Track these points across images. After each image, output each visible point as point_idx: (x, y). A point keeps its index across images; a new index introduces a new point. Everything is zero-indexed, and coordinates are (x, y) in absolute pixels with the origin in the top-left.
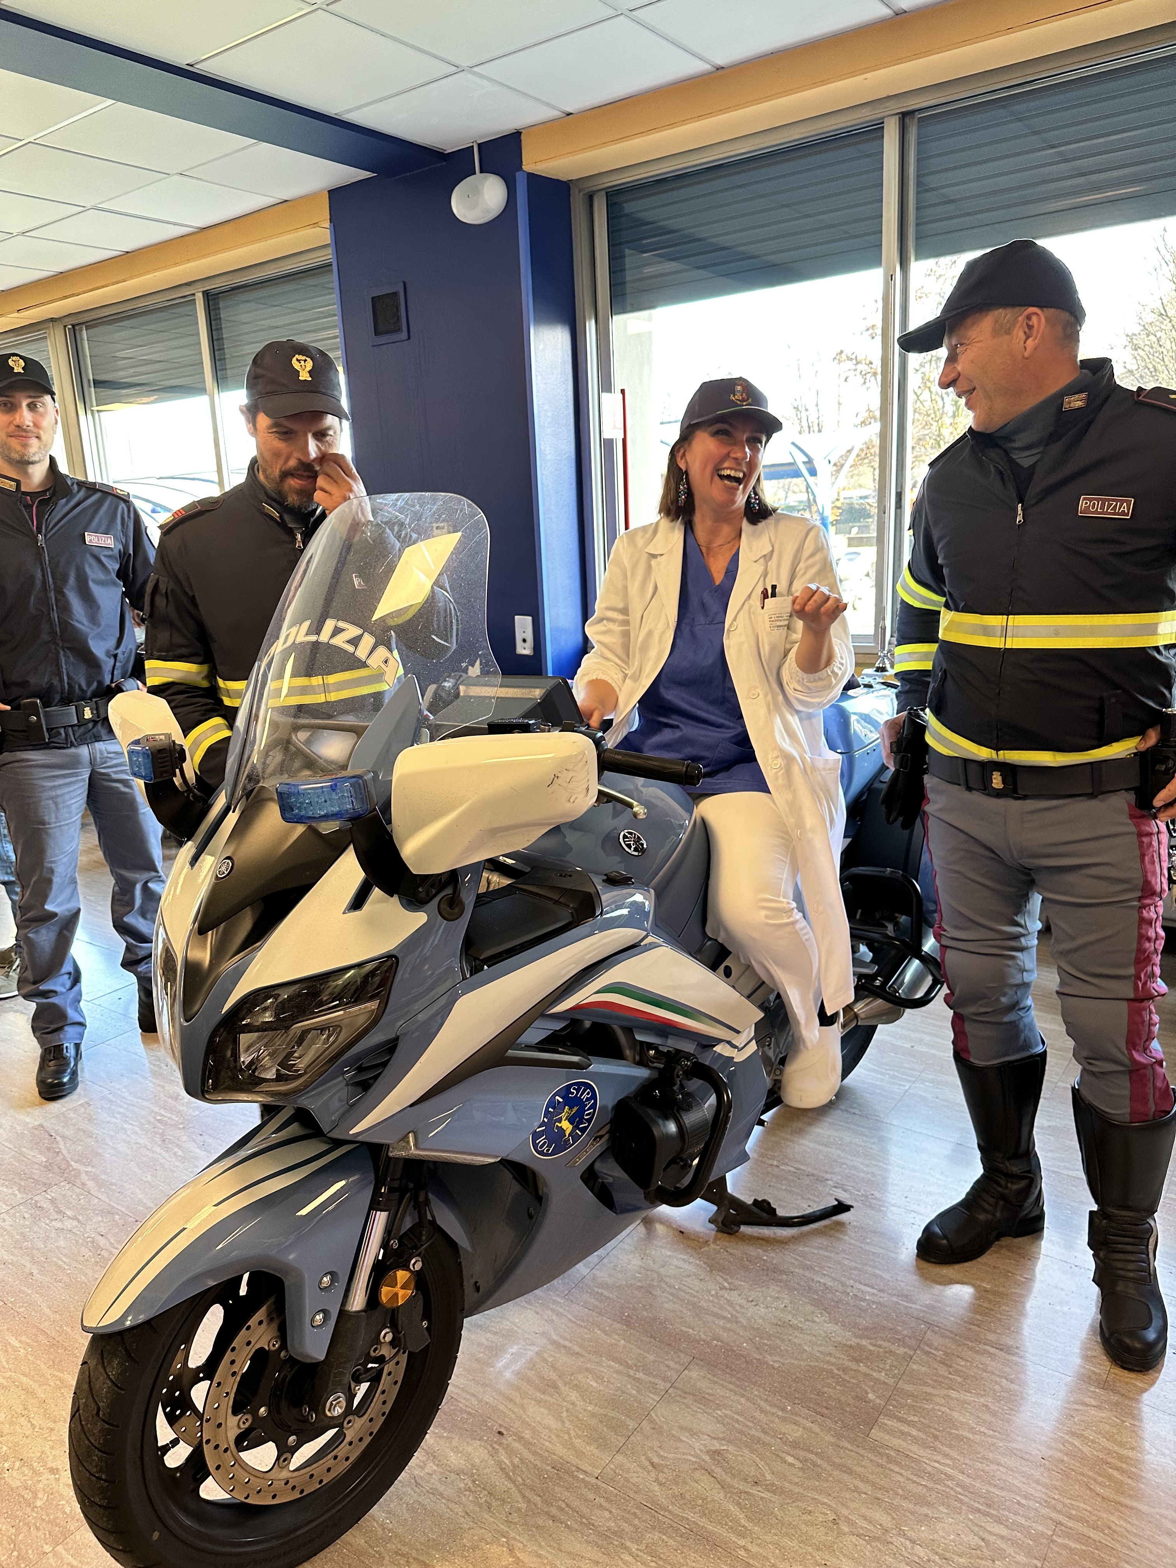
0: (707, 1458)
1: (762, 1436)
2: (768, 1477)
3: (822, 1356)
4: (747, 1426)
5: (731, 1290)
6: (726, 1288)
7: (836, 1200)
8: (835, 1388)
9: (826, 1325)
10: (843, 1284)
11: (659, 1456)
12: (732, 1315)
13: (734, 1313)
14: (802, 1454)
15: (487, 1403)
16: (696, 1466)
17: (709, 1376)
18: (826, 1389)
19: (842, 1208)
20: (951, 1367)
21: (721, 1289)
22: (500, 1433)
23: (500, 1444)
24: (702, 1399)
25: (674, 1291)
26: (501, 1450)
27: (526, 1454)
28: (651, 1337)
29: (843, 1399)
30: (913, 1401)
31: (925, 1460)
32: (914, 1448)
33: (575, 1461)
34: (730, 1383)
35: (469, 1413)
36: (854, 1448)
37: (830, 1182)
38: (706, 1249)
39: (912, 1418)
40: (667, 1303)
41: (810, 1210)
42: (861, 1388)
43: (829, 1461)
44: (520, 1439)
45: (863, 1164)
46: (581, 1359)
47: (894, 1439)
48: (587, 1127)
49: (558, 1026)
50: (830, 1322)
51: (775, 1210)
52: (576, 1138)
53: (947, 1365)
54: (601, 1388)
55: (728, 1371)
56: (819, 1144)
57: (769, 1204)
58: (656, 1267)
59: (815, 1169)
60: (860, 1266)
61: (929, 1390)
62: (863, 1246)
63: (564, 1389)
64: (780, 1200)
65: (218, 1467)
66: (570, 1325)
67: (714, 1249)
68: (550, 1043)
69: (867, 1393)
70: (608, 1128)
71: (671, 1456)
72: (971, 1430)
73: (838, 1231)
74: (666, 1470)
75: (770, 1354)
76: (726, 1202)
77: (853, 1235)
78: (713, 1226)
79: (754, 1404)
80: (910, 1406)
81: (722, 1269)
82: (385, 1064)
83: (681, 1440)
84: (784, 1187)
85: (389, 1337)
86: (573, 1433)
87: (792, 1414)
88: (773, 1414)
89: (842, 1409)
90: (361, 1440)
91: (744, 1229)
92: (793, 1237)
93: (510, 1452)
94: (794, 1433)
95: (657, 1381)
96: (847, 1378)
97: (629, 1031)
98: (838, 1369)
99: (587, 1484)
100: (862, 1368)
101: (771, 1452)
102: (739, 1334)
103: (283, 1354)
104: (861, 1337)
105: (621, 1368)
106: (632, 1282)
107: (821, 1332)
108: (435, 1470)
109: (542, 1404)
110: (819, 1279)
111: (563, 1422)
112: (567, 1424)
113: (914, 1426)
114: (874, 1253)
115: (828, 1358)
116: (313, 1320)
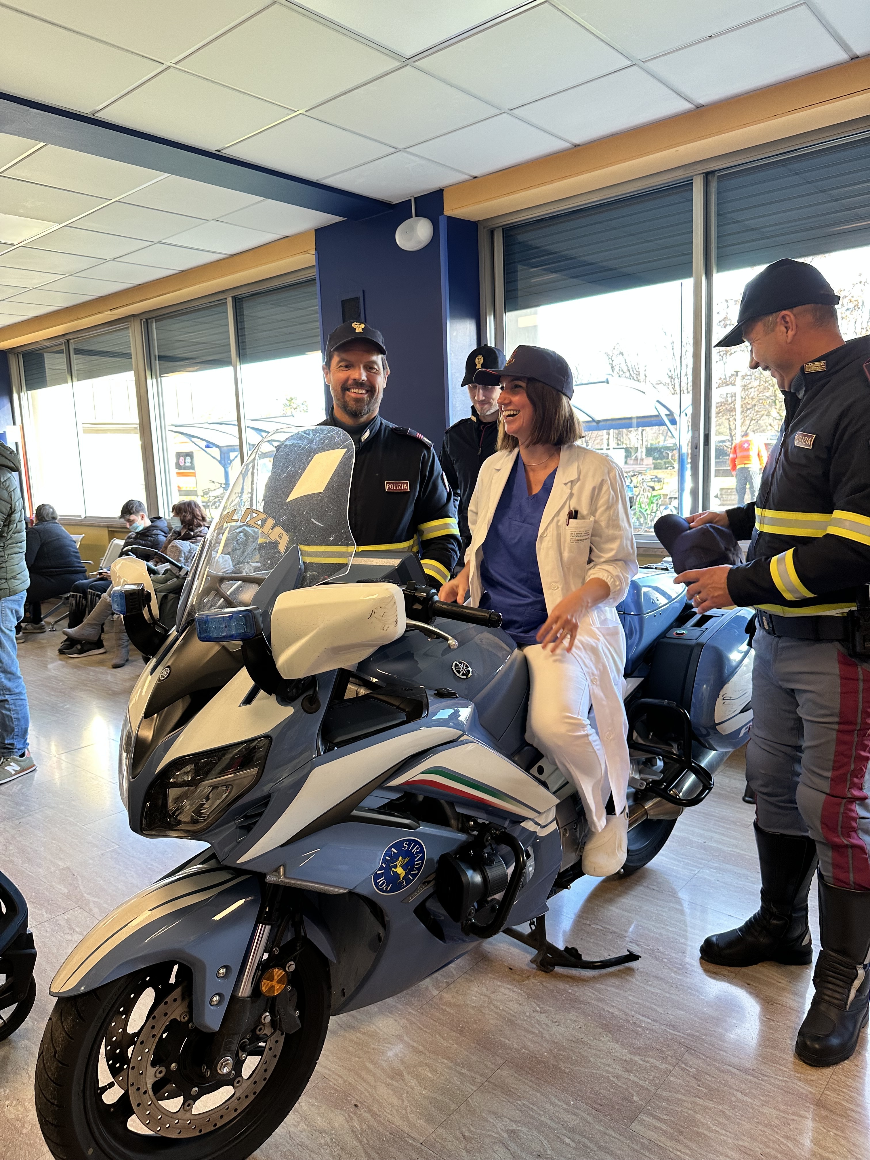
0: (505, 1135)
1: (549, 1122)
2: (549, 1153)
3: (602, 1066)
4: (540, 1115)
5: (541, 1013)
6: (538, 1012)
7: (628, 951)
8: (609, 1091)
9: (609, 1043)
10: (626, 1014)
11: (470, 1131)
12: (539, 1031)
13: (541, 1030)
14: (577, 1137)
15: (350, 1083)
16: (496, 1140)
17: (516, 1075)
18: (602, 1091)
19: (632, 957)
20: (700, 1081)
21: (534, 1012)
22: (356, 1106)
23: (355, 1114)
24: (507, 1091)
25: (498, 1011)
26: (355, 1118)
27: (372, 1122)
28: (477, 1043)
29: (614, 1099)
30: (668, 1104)
31: (671, 1150)
32: (663, 1139)
33: (406, 1129)
34: (531, 1081)
35: (336, 1090)
36: (618, 1136)
37: (627, 939)
38: (527, 982)
39: (665, 1117)
40: (492, 1019)
41: (609, 957)
42: (629, 1092)
43: (597, 1144)
44: (370, 1111)
45: (654, 926)
46: (423, 1056)
47: (648, 1131)
48: (416, 875)
49: (395, 796)
50: (612, 1042)
51: (581, 955)
52: (408, 881)
53: (697, 1079)
54: (435, 1078)
55: (530, 1072)
56: (623, 910)
57: (576, 950)
58: (488, 993)
59: (617, 928)
60: (640, 1001)
61: (680, 1096)
62: (645, 986)
63: (407, 1077)
64: (588, 950)
65: (139, 1105)
66: (419, 1031)
67: (533, 983)
68: (389, 808)
69: (633, 1096)
70: (433, 876)
71: (478, 1131)
72: (709, 1128)
73: (628, 975)
74: (473, 1141)
75: (564, 1062)
76: (545, 948)
77: (639, 978)
78: (535, 966)
79: (546, 1098)
80: (664, 1108)
81: (537, 997)
82: (261, 814)
83: (488, 1121)
84: (592, 941)
85: (268, 1019)
86: (409, 1109)
87: (574, 1107)
88: (559, 1106)
89: (613, 1106)
90: (247, 1097)
91: (557, 969)
92: (594, 977)
93: (361, 1120)
94: (572, 1121)
95: (476, 1076)
96: (619, 1084)
97: (452, 804)
98: (614, 1077)
99: (413, 1147)
100: (632, 1077)
101: (554, 1135)
102: (542, 1046)
103: (190, 1025)
104: (634, 1054)
105: (451, 1064)
106: (468, 1002)
107: (604, 1048)
108: (305, 1130)
109: (390, 1087)
110: (608, 1009)
111: (403, 1101)
112: (406, 1103)
113: (665, 1123)
114: (653, 993)
115: (607, 1068)
116: (211, 1000)
